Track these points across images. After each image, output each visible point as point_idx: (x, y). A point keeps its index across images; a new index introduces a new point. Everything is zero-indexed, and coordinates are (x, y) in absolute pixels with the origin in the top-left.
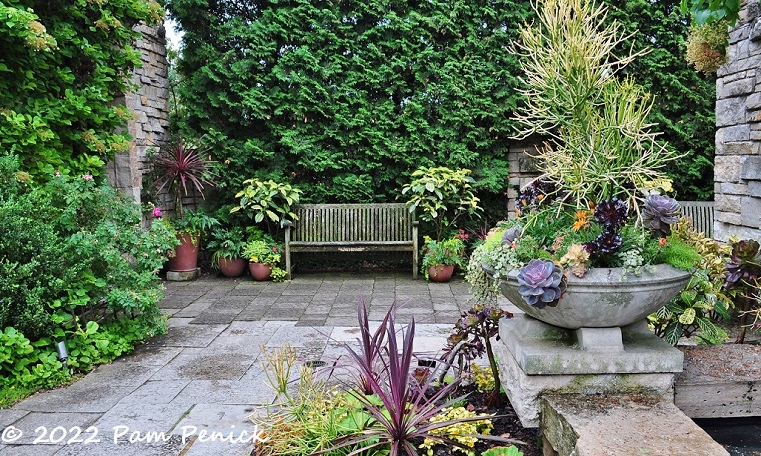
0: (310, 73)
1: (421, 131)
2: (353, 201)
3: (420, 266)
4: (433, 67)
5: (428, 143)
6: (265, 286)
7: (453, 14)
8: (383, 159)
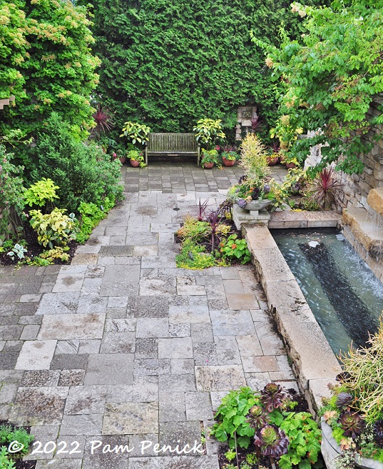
0: (154, 76)
1: (201, 102)
2: (171, 132)
3: (200, 161)
4: (207, 74)
5: (204, 107)
6: (137, 170)
7: (217, 52)
8: (185, 114)
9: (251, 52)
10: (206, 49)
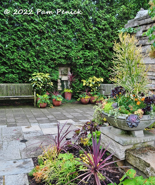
1: (34, 61)
2: (12, 83)
3: (36, 103)
4: (38, 41)
5: (36, 65)
7: (44, 26)
8: (22, 69)
9: (67, 28)
10: (37, 24)
